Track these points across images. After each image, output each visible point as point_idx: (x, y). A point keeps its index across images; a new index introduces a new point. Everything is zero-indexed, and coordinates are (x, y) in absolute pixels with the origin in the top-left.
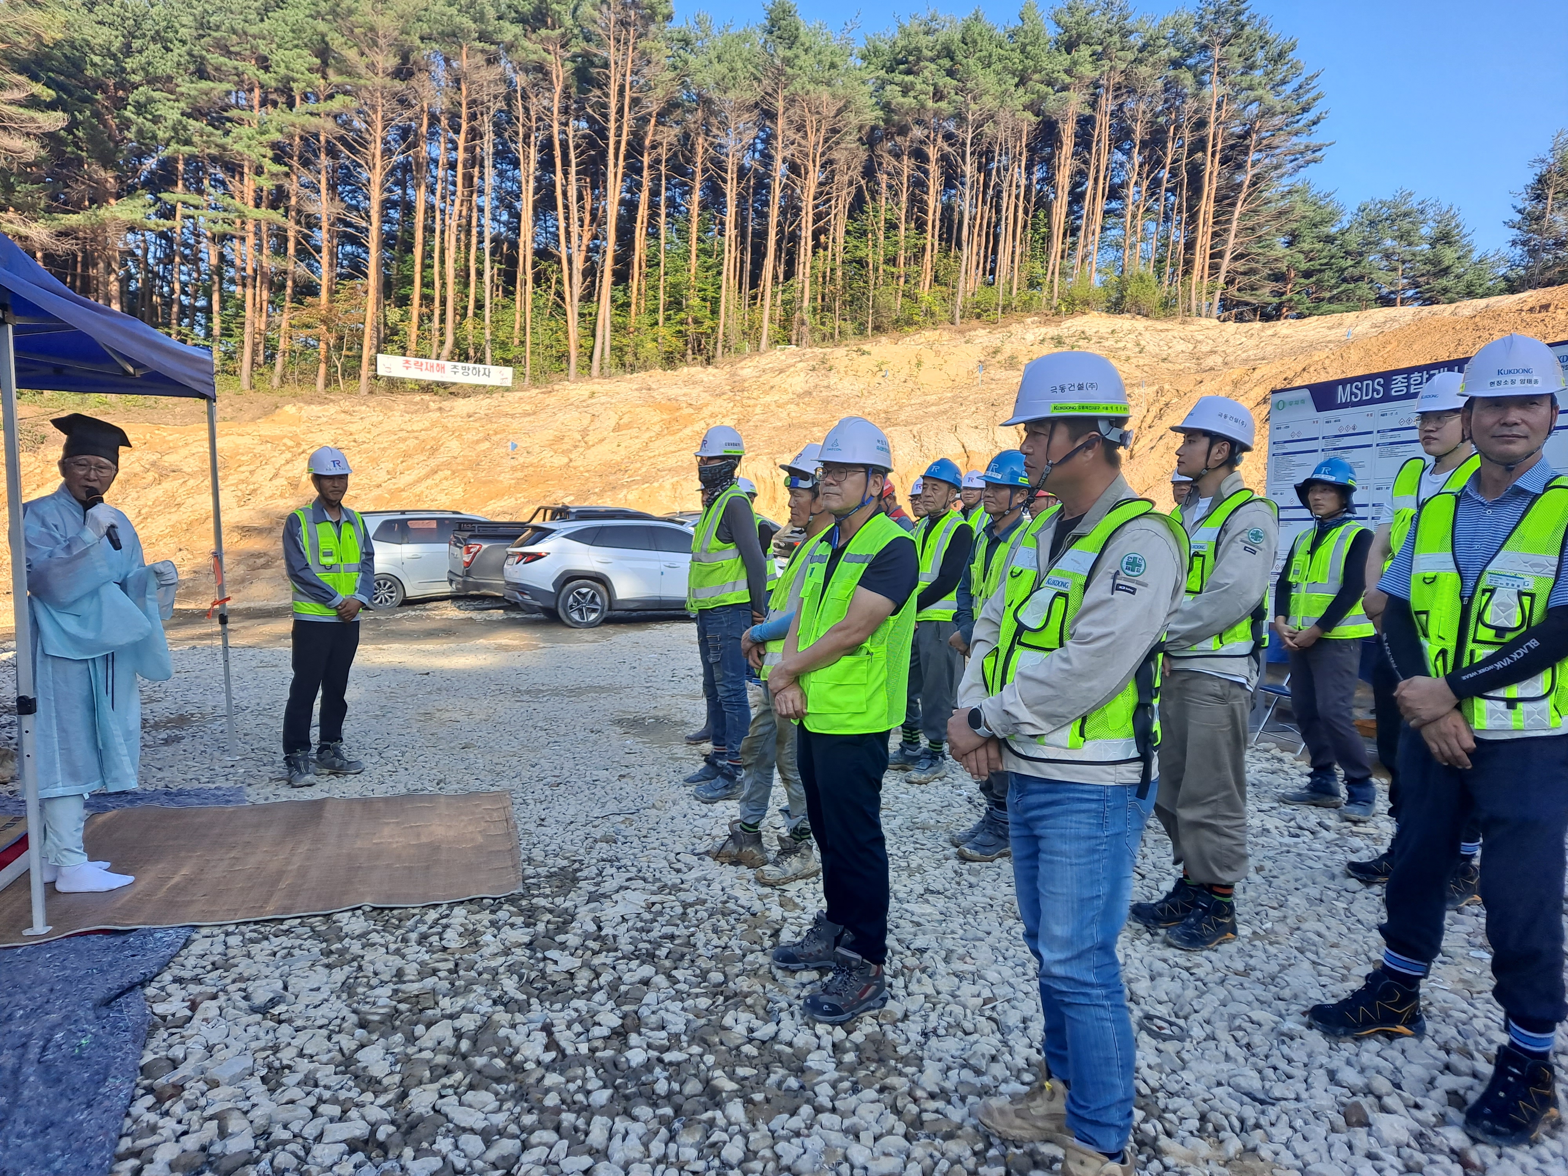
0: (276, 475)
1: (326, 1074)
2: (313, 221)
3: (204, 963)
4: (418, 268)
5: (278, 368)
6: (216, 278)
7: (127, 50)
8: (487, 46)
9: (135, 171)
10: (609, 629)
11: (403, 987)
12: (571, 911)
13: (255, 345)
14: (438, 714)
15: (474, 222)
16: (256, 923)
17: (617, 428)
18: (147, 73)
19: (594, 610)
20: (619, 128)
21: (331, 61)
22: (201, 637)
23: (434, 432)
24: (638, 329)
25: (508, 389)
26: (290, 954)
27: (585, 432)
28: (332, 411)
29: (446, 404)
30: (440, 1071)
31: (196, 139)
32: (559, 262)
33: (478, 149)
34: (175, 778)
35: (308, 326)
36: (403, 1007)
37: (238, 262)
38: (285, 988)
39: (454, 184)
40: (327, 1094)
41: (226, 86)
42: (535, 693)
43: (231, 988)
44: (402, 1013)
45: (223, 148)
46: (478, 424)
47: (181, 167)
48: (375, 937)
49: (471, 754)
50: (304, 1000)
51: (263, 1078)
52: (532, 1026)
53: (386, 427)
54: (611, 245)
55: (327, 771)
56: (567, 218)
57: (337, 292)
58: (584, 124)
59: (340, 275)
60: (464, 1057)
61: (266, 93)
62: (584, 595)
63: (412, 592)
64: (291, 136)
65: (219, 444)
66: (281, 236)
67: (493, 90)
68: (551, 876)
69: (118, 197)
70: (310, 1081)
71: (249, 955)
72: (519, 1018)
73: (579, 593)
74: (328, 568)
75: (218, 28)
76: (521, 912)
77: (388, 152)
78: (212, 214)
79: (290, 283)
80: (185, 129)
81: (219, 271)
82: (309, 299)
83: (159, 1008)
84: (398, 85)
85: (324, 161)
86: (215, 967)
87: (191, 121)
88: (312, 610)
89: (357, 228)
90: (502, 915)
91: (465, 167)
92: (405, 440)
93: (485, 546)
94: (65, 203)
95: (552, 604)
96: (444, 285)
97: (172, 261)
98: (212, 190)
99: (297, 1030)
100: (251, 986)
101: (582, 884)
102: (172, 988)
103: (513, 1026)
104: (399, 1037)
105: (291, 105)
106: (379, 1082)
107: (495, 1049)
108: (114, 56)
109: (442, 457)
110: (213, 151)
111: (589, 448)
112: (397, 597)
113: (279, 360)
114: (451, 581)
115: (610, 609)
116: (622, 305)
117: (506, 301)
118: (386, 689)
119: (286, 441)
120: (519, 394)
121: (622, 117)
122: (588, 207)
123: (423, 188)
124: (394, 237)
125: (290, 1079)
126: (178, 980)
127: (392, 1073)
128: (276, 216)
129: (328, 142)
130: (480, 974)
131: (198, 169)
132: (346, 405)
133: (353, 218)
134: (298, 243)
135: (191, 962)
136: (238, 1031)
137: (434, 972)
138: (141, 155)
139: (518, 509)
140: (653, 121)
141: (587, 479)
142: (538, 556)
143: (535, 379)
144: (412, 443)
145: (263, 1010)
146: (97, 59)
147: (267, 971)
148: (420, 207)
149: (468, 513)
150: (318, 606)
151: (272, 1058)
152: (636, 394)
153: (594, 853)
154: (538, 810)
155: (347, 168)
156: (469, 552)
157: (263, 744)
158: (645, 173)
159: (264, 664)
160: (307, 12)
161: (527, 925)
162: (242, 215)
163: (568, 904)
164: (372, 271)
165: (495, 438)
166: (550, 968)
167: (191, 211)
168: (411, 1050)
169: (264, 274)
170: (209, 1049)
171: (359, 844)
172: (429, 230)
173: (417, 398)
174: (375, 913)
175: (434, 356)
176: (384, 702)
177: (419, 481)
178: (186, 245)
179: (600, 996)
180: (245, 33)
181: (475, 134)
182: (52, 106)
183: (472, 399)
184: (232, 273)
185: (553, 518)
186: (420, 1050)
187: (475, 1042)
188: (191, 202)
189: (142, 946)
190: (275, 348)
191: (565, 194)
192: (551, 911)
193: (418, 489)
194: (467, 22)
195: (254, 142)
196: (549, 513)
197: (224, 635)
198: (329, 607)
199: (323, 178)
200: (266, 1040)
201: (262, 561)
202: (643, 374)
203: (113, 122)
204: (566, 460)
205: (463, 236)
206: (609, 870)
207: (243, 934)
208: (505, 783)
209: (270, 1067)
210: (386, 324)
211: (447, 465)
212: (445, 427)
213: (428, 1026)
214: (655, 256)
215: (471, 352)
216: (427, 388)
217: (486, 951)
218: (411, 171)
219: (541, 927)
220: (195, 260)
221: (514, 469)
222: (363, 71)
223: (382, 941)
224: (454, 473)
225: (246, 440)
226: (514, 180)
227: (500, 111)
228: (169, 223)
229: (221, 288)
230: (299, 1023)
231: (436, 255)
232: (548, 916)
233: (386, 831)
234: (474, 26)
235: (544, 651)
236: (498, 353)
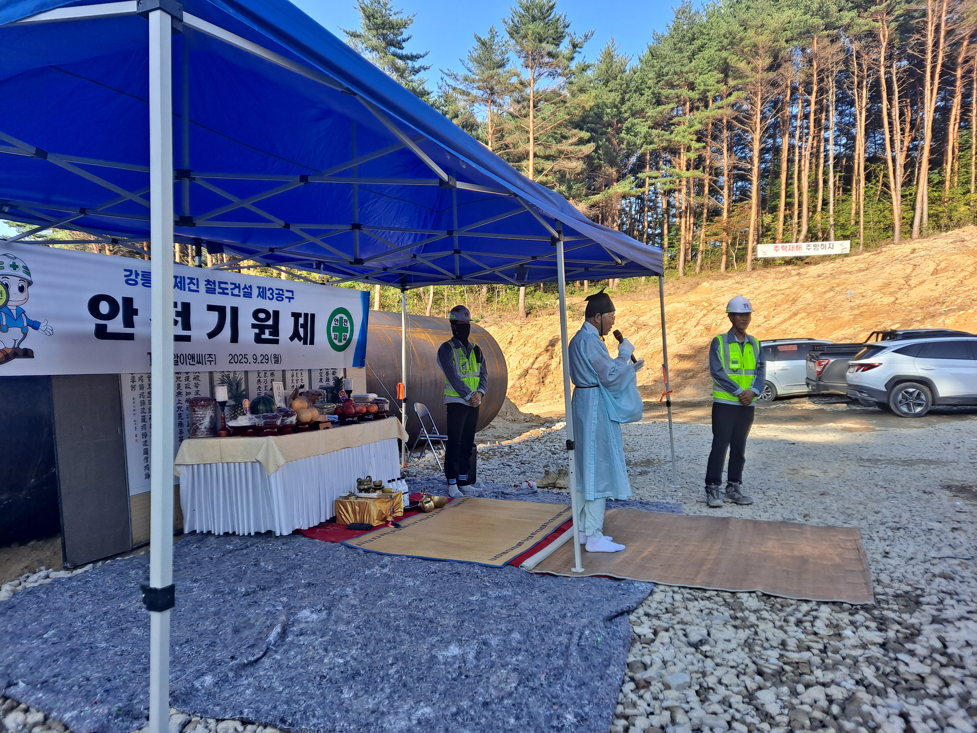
0: (698, 324)
1: (736, 700)
2: (719, 171)
3: (662, 608)
4: (783, 186)
5: (699, 261)
6: (666, 215)
7: (623, 101)
8: (831, 32)
9: (626, 165)
10: (933, 419)
11: (787, 654)
12: (917, 626)
13: (686, 250)
14: (802, 471)
15: (822, 149)
16: (690, 588)
17: (935, 272)
18: (632, 111)
19: (919, 405)
20: (935, 57)
21: (730, 73)
22: (658, 417)
23: (794, 289)
24: (952, 199)
25: (846, 255)
26: (710, 613)
27: (907, 278)
28: (730, 283)
29: (802, 271)
30: (817, 723)
31: (656, 140)
32: (885, 162)
33: (825, 101)
34: (646, 495)
35: (716, 234)
36: (787, 668)
37: (677, 204)
38: (709, 635)
39: (808, 128)
40: (738, 716)
41: (672, 105)
42: (875, 461)
43: (677, 627)
44: (786, 672)
45: (670, 141)
46: (825, 281)
47: (648, 157)
48: (765, 614)
49: (827, 500)
50: (721, 645)
51: (697, 692)
52: (891, 711)
53: (763, 289)
54: (927, 143)
55: (730, 500)
56: (891, 132)
57: (733, 211)
58: (905, 63)
59: (734, 201)
60: (835, 718)
61: (692, 104)
62: (911, 394)
63: (781, 391)
64: (707, 124)
65: (666, 309)
66: (700, 185)
67: (835, 59)
68: (897, 596)
69: (618, 181)
70: (725, 702)
71: (686, 608)
72: (878, 700)
73: (906, 392)
74: (735, 371)
75: (667, 74)
76: (874, 619)
77: (764, 118)
78: (664, 180)
79: (706, 211)
80: (650, 135)
81: (667, 211)
82: (717, 218)
83: (638, 630)
84: (772, 75)
85: (726, 134)
86: (667, 611)
87: (653, 130)
88: (724, 397)
89: (745, 170)
90: (860, 617)
91: (815, 115)
92: (774, 296)
93: (832, 360)
94: (594, 190)
95: (884, 400)
96: (800, 195)
97: (643, 211)
98: (664, 167)
99: (717, 665)
100: (689, 629)
101: (924, 607)
102: (644, 619)
103: (874, 706)
104: (785, 689)
105: (706, 106)
106: (773, 718)
107: (860, 720)
108: (616, 107)
109: (800, 305)
110: (665, 144)
111: (911, 289)
112: (771, 395)
113: (699, 257)
114: (808, 385)
115: (933, 404)
116: (938, 183)
117: (844, 197)
118: (766, 452)
119: (704, 303)
120: (855, 258)
121: (938, 48)
122: (908, 119)
123: (787, 136)
124: (768, 171)
125: (714, 697)
126: (647, 615)
127: (782, 714)
128: (698, 173)
129: (728, 122)
130: (844, 658)
131: (657, 157)
132: (738, 278)
133: (742, 164)
134: (710, 186)
135: (654, 605)
136: (680, 656)
137: (809, 649)
138: (628, 156)
139: (856, 335)
140: (965, 43)
141: (910, 311)
142: (871, 366)
143: (867, 247)
144: (780, 297)
145: (696, 646)
146: (609, 111)
147: (697, 621)
148: (785, 148)
149: (819, 339)
150: (727, 394)
151: (702, 680)
152: (952, 246)
153: (934, 585)
154: (883, 546)
155: (739, 135)
156: (820, 365)
157: (692, 480)
158: (958, 83)
159: (692, 433)
160: (716, 48)
161: (880, 630)
162: (679, 177)
163: (914, 621)
164: (754, 195)
165: (838, 289)
166: (902, 668)
167: (653, 181)
168: (795, 701)
169: (691, 209)
170: (665, 663)
171: (752, 549)
172: (790, 161)
173: (783, 269)
174: (764, 598)
175: (794, 240)
176: (765, 460)
177: (785, 321)
178: (650, 201)
179: (951, 703)
180: (682, 72)
181: (822, 91)
182: (588, 141)
183: (821, 265)
184: (674, 211)
185: (883, 339)
186: (802, 703)
187: (843, 709)
188: (654, 175)
189: (628, 590)
190: (697, 250)
191: (889, 115)
192: (899, 623)
193: (784, 327)
194: (818, 21)
195: (686, 133)
196: (880, 336)
197: (669, 416)
198: (734, 395)
199: (725, 145)
200: (698, 666)
201: (690, 374)
202: (957, 231)
203: (615, 142)
204: (893, 299)
205: (814, 160)
206: (948, 601)
207: (683, 594)
208: (854, 523)
209: (701, 686)
210: (762, 226)
211: (804, 309)
212: (802, 285)
213: (807, 686)
214: (967, 141)
215: (820, 235)
216: (789, 262)
217: (848, 643)
218: (779, 127)
219: (891, 634)
220: (654, 208)
221: (852, 308)
222: (749, 73)
223: (770, 618)
224: (808, 314)
225: (682, 305)
226: (851, 115)
227: (840, 72)
228: (642, 190)
229: (668, 221)
230: (718, 660)
231: (796, 176)
232: (897, 627)
233: (770, 544)
234: (822, 22)
235: (880, 433)
236: (839, 233)
